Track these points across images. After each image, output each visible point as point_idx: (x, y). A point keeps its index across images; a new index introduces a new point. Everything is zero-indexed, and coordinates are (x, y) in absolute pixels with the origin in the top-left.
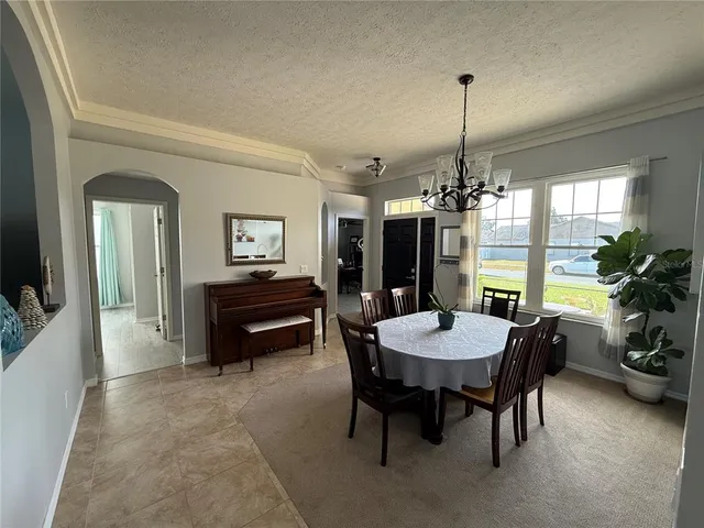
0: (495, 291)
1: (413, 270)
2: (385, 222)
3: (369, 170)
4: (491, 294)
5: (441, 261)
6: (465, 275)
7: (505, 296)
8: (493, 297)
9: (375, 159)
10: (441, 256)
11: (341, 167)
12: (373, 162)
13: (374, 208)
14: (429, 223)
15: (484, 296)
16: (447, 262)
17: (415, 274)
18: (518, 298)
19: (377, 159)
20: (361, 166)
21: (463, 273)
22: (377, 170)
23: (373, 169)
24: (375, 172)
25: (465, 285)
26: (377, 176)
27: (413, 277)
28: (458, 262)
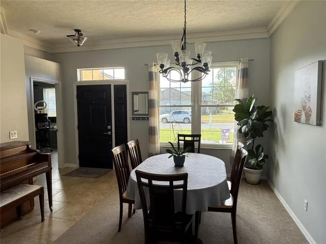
0: (185, 136)
1: (109, 127)
2: (78, 87)
3: (70, 39)
4: (183, 138)
5: (133, 119)
6: (154, 127)
7: (191, 139)
8: (184, 140)
9: (76, 30)
10: (133, 114)
11: (36, 32)
12: (74, 33)
14: (121, 89)
15: (179, 140)
16: (138, 119)
17: (111, 130)
18: (200, 139)
19: (78, 31)
20: (62, 34)
21: (153, 126)
22: (78, 40)
23: (74, 40)
24: (76, 41)
25: (155, 135)
26: (79, 45)
27: (109, 133)
28: (148, 119)
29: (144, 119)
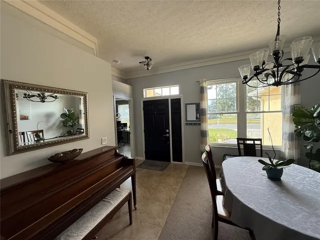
0: (243, 140)
1: (167, 131)
2: (144, 102)
4: (242, 142)
5: (187, 124)
6: (206, 131)
7: (252, 142)
8: (244, 144)
10: (186, 120)
11: (117, 62)
12: (144, 60)
13: (136, 93)
14: (176, 102)
15: (239, 144)
16: (191, 124)
17: (169, 133)
18: (261, 142)
19: (147, 58)
21: (204, 129)
22: (148, 65)
23: (145, 65)
24: (146, 66)
25: (206, 137)
26: (148, 69)
27: (168, 135)
28: (200, 124)
29: (195, 124)
